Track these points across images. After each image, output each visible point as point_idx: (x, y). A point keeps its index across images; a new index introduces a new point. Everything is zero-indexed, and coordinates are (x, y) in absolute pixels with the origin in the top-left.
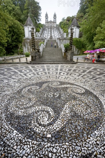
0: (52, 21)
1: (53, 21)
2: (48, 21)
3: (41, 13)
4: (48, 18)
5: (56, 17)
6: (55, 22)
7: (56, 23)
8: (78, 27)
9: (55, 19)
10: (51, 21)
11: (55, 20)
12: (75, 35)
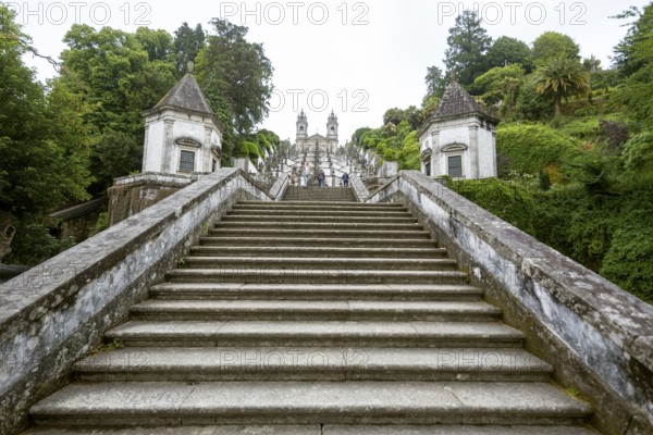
0: (321, 137)
1: (325, 136)
2: (306, 134)
3: (270, 86)
4: (307, 125)
5: (337, 124)
6: (332, 139)
7: (336, 140)
8: (488, 122)
9: (333, 128)
10: (317, 135)
11: (332, 132)
12: (476, 163)
